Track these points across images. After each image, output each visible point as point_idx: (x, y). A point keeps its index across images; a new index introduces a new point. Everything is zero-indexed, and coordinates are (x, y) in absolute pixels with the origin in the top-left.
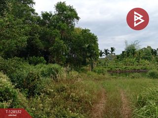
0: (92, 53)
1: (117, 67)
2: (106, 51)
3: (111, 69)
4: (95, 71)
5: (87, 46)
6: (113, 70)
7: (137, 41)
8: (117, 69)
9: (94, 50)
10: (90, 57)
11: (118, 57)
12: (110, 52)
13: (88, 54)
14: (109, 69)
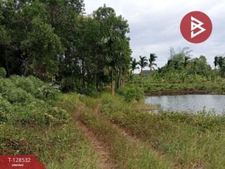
0: (116, 55)
1: (158, 86)
2: (142, 59)
3: (149, 88)
5: (106, 40)
6: (152, 90)
7: (188, 48)
8: (159, 89)
9: (120, 49)
12: (149, 62)
14: (146, 88)
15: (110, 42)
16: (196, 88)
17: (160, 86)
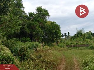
0: (57, 35)
1: (71, 44)
2: (65, 34)
3: (68, 44)
4: (59, 46)
5: (54, 31)
6: (69, 45)
7: (83, 28)
9: (58, 33)
10: (56, 37)
11: (72, 37)
12: (68, 35)
13: (55, 36)
14: (67, 44)
15: (55, 32)
16: (86, 44)
17: (72, 43)
